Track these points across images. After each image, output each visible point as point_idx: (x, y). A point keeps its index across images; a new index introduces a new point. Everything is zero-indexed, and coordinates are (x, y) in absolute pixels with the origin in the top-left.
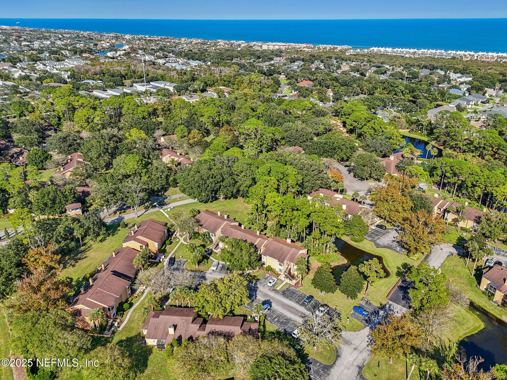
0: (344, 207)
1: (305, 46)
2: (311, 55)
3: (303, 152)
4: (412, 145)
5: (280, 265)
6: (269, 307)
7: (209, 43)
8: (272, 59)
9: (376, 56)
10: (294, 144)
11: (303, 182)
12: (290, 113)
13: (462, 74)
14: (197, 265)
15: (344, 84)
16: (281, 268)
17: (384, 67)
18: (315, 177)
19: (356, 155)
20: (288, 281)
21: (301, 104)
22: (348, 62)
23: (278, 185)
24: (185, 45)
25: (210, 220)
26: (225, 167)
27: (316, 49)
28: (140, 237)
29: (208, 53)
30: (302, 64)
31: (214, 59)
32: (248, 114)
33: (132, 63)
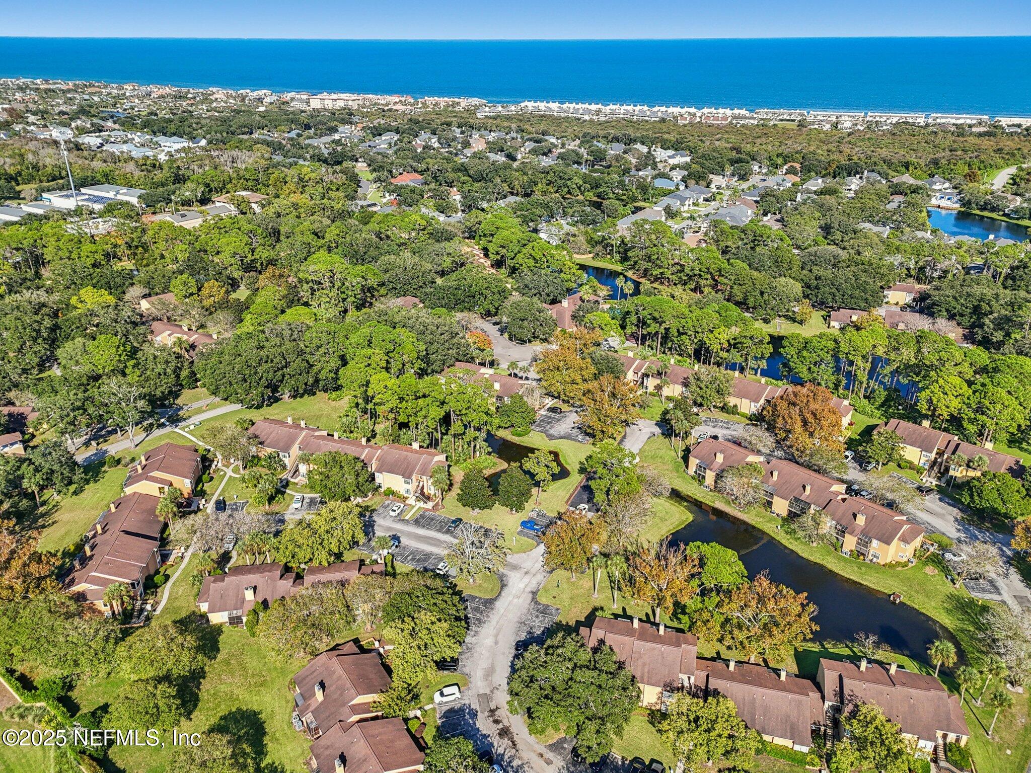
0: (497, 386)
1: (397, 100)
2: (411, 120)
3: (422, 305)
4: (595, 280)
5: (407, 483)
6: (397, 544)
7: (190, 96)
8: (334, 130)
9: (532, 119)
10: (402, 293)
11: (428, 354)
12: (388, 237)
13: (676, 150)
14: (267, 504)
15: (480, 178)
16: (408, 487)
17: (546, 140)
18: (447, 344)
19: (507, 304)
20: (421, 504)
21: (406, 220)
22: (483, 132)
23: (388, 362)
24: (137, 101)
25: (275, 432)
26: (287, 342)
27: (420, 105)
28: (156, 474)
29: (195, 121)
30: (396, 139)
31: (213, 133)
32: (309, 244)
33: (27, 147)
